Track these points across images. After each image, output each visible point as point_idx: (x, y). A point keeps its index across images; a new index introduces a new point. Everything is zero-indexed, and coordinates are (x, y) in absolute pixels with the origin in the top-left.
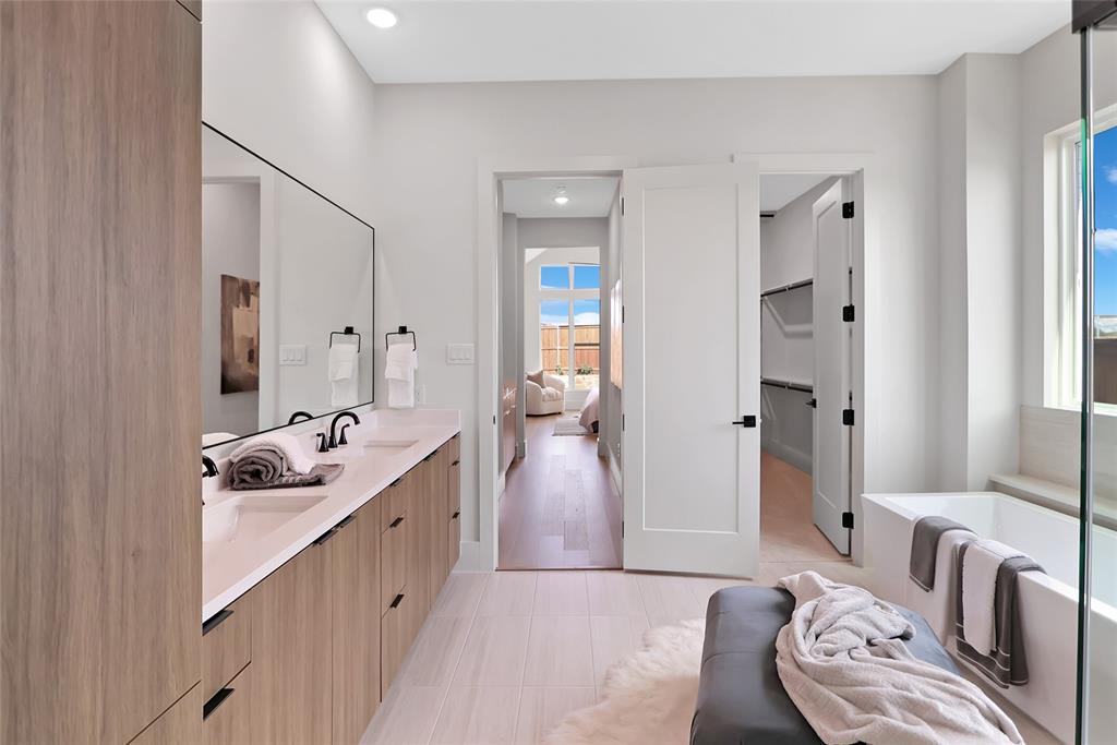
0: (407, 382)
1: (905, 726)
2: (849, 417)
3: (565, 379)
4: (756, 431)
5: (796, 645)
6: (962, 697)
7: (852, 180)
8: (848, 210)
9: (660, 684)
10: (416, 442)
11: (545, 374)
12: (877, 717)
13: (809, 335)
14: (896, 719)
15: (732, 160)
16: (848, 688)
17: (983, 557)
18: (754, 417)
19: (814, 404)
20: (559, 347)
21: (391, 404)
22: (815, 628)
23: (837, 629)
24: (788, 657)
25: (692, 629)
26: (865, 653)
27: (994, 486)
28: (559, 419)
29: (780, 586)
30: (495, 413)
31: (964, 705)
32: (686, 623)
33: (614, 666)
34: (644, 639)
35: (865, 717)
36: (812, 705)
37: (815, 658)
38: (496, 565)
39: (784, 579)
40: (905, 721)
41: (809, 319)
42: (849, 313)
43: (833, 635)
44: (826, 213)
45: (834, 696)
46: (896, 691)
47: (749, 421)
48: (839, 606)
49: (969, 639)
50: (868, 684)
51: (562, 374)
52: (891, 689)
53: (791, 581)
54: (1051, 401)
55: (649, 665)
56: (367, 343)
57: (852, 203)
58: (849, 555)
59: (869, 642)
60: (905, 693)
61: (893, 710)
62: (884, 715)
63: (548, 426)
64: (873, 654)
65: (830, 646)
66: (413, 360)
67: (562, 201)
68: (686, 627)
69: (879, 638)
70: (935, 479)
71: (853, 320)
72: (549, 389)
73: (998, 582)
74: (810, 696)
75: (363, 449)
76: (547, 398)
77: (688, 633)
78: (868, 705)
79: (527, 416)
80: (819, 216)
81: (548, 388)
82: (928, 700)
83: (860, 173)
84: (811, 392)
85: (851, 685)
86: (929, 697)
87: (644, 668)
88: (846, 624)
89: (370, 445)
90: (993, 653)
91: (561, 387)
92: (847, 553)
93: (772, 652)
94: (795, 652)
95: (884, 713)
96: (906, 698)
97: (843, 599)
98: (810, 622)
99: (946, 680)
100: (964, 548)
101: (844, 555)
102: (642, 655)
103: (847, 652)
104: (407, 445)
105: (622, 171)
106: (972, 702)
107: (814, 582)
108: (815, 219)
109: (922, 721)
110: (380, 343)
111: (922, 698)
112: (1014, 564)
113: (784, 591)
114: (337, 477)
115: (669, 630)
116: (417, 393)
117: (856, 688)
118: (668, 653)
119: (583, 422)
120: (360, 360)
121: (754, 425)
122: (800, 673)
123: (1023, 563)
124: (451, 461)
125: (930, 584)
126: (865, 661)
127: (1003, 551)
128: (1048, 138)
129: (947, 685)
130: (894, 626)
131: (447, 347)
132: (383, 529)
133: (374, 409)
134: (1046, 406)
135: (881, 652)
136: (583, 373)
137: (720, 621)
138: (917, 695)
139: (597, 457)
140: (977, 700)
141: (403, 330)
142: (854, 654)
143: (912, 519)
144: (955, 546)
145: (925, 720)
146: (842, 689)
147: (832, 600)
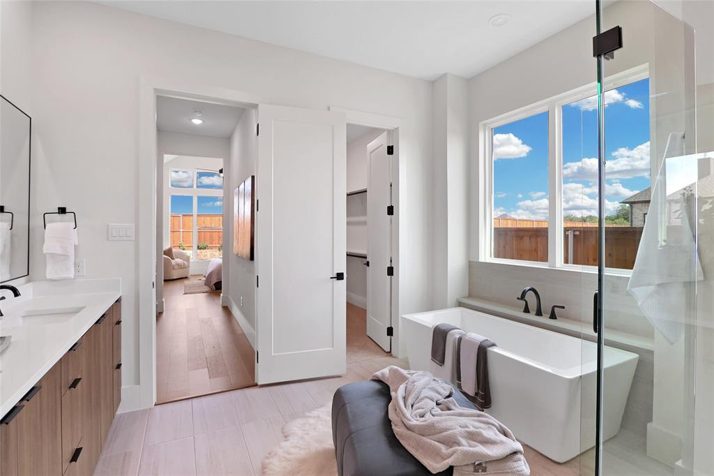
0: (66, 256)
1: (471, 449)
2: (390, 271)
3: (189, 253)
4: (343, 283)
5: (403, 415)
6: (489, 423)
7: (392, 133)
8: (390, 150)
9: (303, 461)
10: (83, 308)
11: (174, 250)
12: (458, 448)
13: (365, 223)
14: (466, 446)
15: (329, 109)
16: (439, 435)
17: (470, 342)
18: (343, 274)
19: (368, 264)
20: (182, 230)
21: (49, 276)
22: (410, 401)
23: (422, 399)
24: (400, 424)
25: (314, 417)
26: (437, 410)
27: (460, 304)
28: (186, 282)
29: (374, 378)
30: (154, 280)
31: (491, 428)
32: (308, 414)
33: (267, 458)
34: (283, 433)
35: (451, 450)
36: (421, 451)
37: (417, 420)
38: (155, 401)
39: (377, 373)
40: (470, 446)
41: (364, 213)
42: (390, 210)
43: (421, 403)
44: (376, 151)
45: (433, 442)
46: (463, 429)
47: (340, 276)
48: (419, 384)
49: (464, 389)
50: (449, 430)
51: (184, 249)
52: (460, 429)
53: (382, 374)
54: (482, 259)
55: (292, 450)
56: (21, 221)
57: (392, 146)
58: (390, 352)
59: (437, 404)
60: (467, 429)
61: (463, 441)
62: (459, 446)
63: (178, 288)
64: (442, 410)
65: (421, 410)
66: (74, 238)
67: (197, 122)
68: (310, 417)
69: (442, 400)
70: (431, 304)
71: (392, 214)
72: (178, 261)
73: (478, 355)
74: (420, 446)
75: (21, 321)
76: (176, 267)
77: (312, 421)
78: (451, 442)
79: (165, 281)
80: (371, 153)
81: (176, 260)
82: (477, 430)
83: (397, 129)
84: (366, 258)
85: (441, 432)
86: (476, 428)
87: (289, 454)
88: (426, 395)
89: (27, 316)
90: (476, 394)
91: (188, 259)
92: (389, 350)
93: (387, 423)
94: (405, 420)
95: (459, 444)
96: (467, 432)
97: (419, 380)
98: (405, 399)
99: (479, 416)
100: (460, 340)
101: (388, 352)
102: (286, 444)
103: (429, 413)
104: (76, 311)
105: (257, 105)
106: (493, 425)
107: (400, 373)
108: (368, 155)
109: (478, 444)
110: (37, 221)
111: (475, 430)
112: (484, 344)
113: (379, 381)
114: (7, 348)
115: (299, 422)
116: (76, 265)
117: (442, 434)
118: (302, 438)
119: (207, 283)
120: (12, 237)
121: (343, 279)
122: (410, 432)
123: (489, 344)
124: (115, 321)
125: (442, 362)
126: (440, 415)
127: (477, 337)
128: (481, 124)
129: (479, 418)
130: (445, 390)
131: (108, 225)
132: (63, 391)
133: (29, 281)
134: (480, 261)
135: (444, 408)
136: (200, 249)
137: (349, 410)
138: (472, 429)
139: (221, 307)
140: (494, 423)
141: (62, 211)
142: (433, 412)
143: (431, 326)
144: (455, 338)
145: (478, 442)
146: (436, 436)
147: (414, 382)
